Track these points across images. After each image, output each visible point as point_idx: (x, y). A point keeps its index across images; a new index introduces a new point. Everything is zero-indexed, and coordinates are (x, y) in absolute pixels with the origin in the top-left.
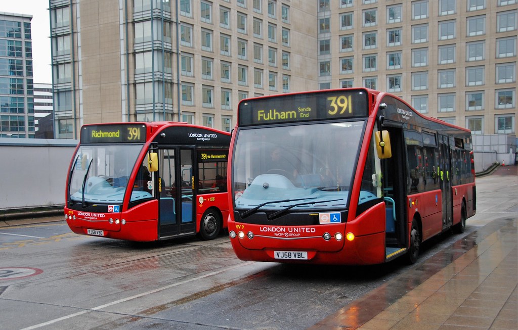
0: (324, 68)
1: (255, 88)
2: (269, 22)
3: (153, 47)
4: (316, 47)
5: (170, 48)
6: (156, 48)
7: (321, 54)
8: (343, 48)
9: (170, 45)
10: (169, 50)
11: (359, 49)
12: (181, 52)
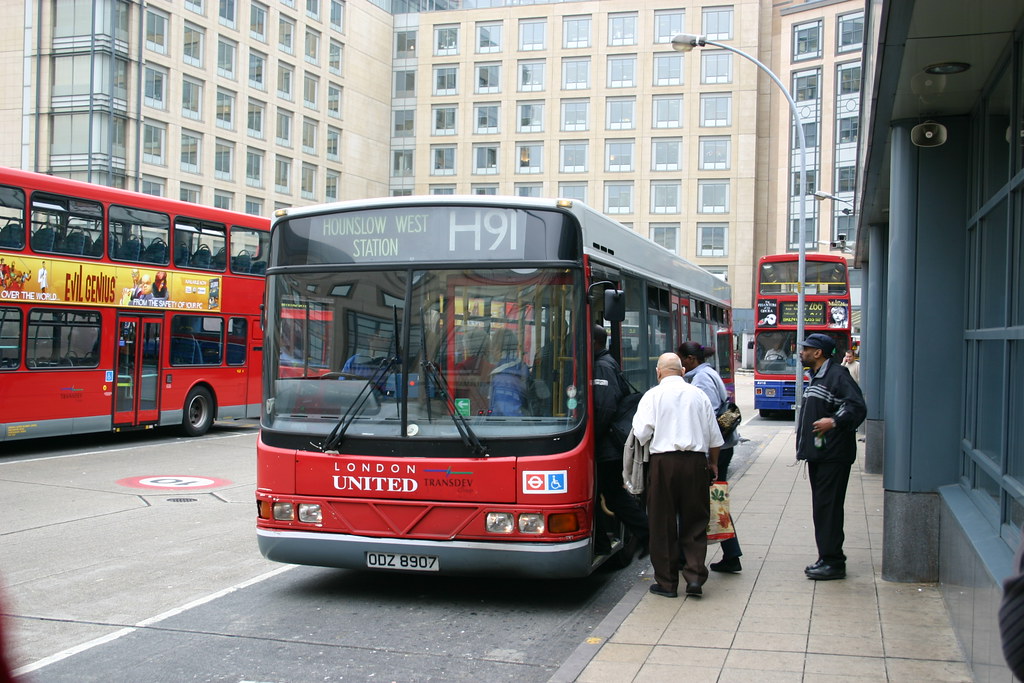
0: (403, 160)
1: (276, 192)
2: (306, 71)
3: (91, 106)
4: (388, 123)
5: (124, 109)
6: (98, 108)
7: (397, 136)
8: (438, 128)
9: (124, 103)
10: (121, 113)
11: (466, 132)
12: (145, 117)
